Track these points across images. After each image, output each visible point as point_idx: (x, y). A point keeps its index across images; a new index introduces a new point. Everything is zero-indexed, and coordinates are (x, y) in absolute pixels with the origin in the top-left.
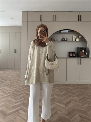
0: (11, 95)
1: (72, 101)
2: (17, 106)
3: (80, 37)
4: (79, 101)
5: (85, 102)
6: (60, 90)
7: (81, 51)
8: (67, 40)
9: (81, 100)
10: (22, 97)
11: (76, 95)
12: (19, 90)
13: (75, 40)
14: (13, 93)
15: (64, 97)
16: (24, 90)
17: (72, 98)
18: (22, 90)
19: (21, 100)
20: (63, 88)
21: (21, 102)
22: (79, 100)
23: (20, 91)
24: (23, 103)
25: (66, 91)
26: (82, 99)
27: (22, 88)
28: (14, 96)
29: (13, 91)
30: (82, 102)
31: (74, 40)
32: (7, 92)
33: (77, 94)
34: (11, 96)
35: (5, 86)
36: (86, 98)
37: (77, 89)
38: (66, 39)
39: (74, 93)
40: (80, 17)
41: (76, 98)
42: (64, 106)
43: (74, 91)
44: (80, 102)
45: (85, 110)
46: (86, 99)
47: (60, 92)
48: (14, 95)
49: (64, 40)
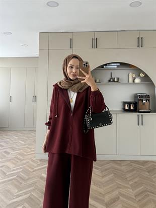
3: (142, 75)
4: (134, 198)
6: (102, 172)
8: (118, 81)
9: (139, 195)
11: (131, 185)
15: (108, 187)
16: (38, 169)
18: (35, 169)
21: (26, 195)
23: (32, 170)
24: (29, 197)
25: (113, 175)
26: (142, 193)
27: (36, 165)
28: (18, 181)
31: (131, 80)
32: (8, 174)
34: (13, 181)
35: (9, 160)
36: (149, 191)
37: (135, 172)
38: (116, 80)
40: (140, 40)
44: (137, 200)
47: (103, 177)
48: (19, 179)
49: (114, 81)
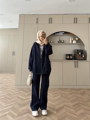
0: (3, 98)
1: (65, 107)
2: (6, 111)
3: (77, 39)
5: (79, 108)
7: (78, 54)
10: (13, 101)
12: (12, 94)
13: (72, 43)
14: (5, 97)
16: (17, 94)
17: (65, 103)
18: (15, 93)
19: (11, 104)
20: (58, 93)
22: (73, 106)
25: (60, 96)
29: (6, 95)
30: (75, 108)
33: (71, 99)
38: (62, 41)
39: (69, 98)
40: (76, 19)
41: (71, 103)
42: (56, 112)
43: (69, 96)
45: (77, 117)
46: (81, 105)
47: (54, 97)
